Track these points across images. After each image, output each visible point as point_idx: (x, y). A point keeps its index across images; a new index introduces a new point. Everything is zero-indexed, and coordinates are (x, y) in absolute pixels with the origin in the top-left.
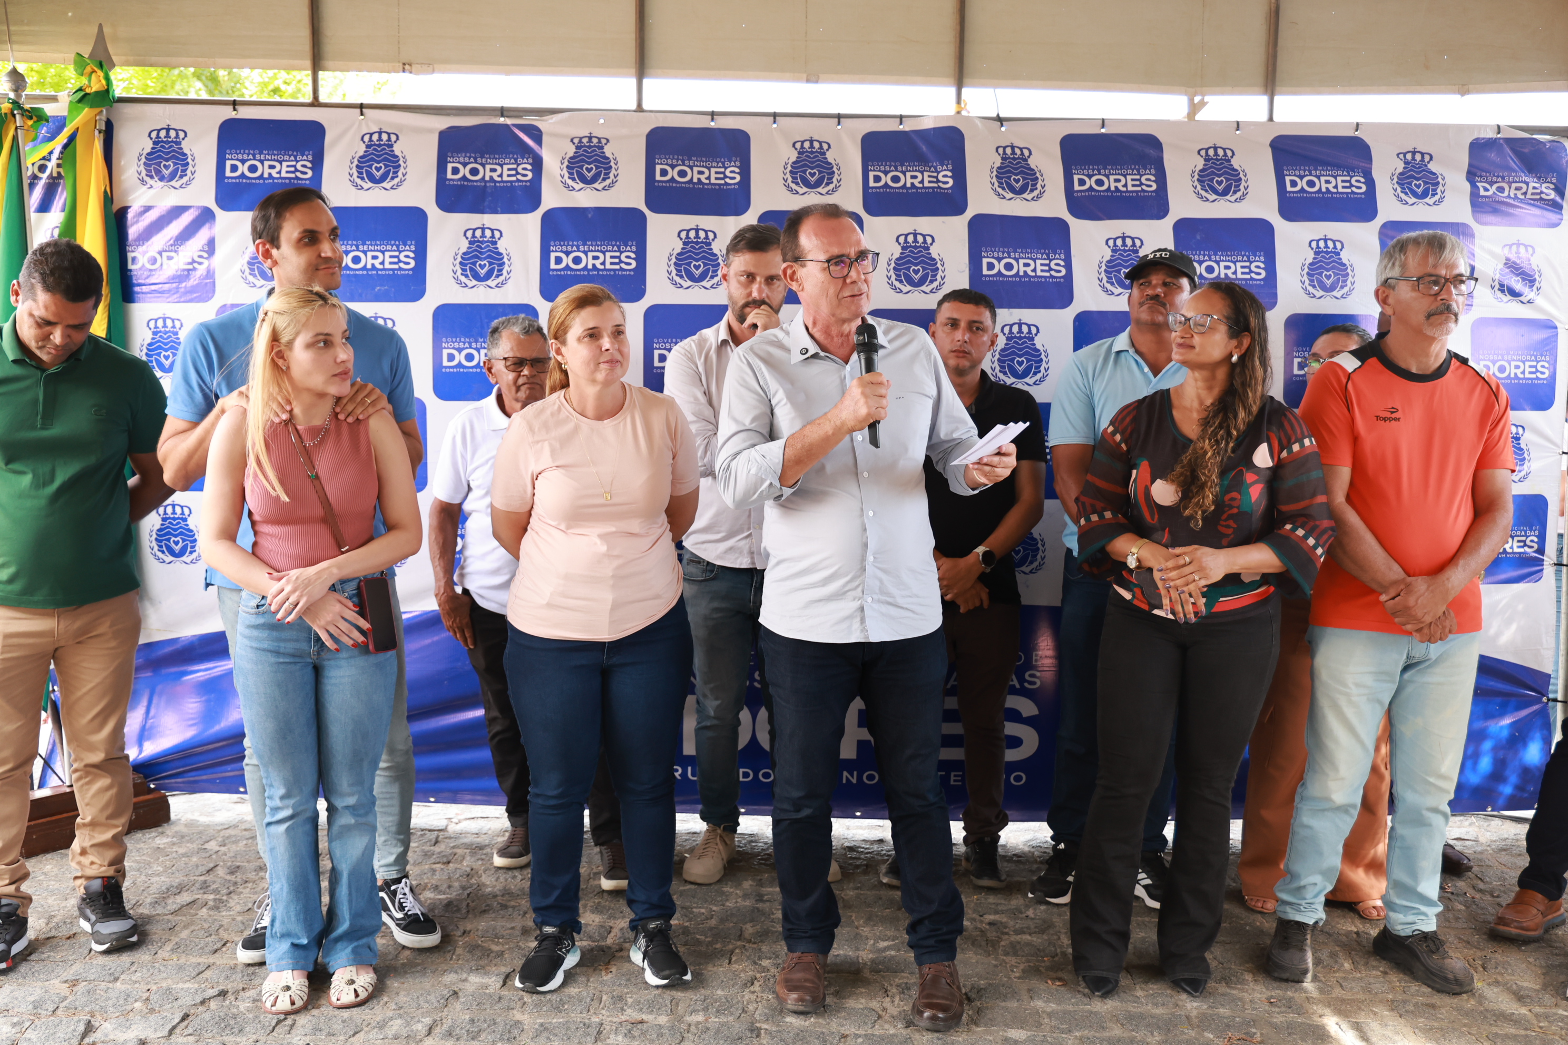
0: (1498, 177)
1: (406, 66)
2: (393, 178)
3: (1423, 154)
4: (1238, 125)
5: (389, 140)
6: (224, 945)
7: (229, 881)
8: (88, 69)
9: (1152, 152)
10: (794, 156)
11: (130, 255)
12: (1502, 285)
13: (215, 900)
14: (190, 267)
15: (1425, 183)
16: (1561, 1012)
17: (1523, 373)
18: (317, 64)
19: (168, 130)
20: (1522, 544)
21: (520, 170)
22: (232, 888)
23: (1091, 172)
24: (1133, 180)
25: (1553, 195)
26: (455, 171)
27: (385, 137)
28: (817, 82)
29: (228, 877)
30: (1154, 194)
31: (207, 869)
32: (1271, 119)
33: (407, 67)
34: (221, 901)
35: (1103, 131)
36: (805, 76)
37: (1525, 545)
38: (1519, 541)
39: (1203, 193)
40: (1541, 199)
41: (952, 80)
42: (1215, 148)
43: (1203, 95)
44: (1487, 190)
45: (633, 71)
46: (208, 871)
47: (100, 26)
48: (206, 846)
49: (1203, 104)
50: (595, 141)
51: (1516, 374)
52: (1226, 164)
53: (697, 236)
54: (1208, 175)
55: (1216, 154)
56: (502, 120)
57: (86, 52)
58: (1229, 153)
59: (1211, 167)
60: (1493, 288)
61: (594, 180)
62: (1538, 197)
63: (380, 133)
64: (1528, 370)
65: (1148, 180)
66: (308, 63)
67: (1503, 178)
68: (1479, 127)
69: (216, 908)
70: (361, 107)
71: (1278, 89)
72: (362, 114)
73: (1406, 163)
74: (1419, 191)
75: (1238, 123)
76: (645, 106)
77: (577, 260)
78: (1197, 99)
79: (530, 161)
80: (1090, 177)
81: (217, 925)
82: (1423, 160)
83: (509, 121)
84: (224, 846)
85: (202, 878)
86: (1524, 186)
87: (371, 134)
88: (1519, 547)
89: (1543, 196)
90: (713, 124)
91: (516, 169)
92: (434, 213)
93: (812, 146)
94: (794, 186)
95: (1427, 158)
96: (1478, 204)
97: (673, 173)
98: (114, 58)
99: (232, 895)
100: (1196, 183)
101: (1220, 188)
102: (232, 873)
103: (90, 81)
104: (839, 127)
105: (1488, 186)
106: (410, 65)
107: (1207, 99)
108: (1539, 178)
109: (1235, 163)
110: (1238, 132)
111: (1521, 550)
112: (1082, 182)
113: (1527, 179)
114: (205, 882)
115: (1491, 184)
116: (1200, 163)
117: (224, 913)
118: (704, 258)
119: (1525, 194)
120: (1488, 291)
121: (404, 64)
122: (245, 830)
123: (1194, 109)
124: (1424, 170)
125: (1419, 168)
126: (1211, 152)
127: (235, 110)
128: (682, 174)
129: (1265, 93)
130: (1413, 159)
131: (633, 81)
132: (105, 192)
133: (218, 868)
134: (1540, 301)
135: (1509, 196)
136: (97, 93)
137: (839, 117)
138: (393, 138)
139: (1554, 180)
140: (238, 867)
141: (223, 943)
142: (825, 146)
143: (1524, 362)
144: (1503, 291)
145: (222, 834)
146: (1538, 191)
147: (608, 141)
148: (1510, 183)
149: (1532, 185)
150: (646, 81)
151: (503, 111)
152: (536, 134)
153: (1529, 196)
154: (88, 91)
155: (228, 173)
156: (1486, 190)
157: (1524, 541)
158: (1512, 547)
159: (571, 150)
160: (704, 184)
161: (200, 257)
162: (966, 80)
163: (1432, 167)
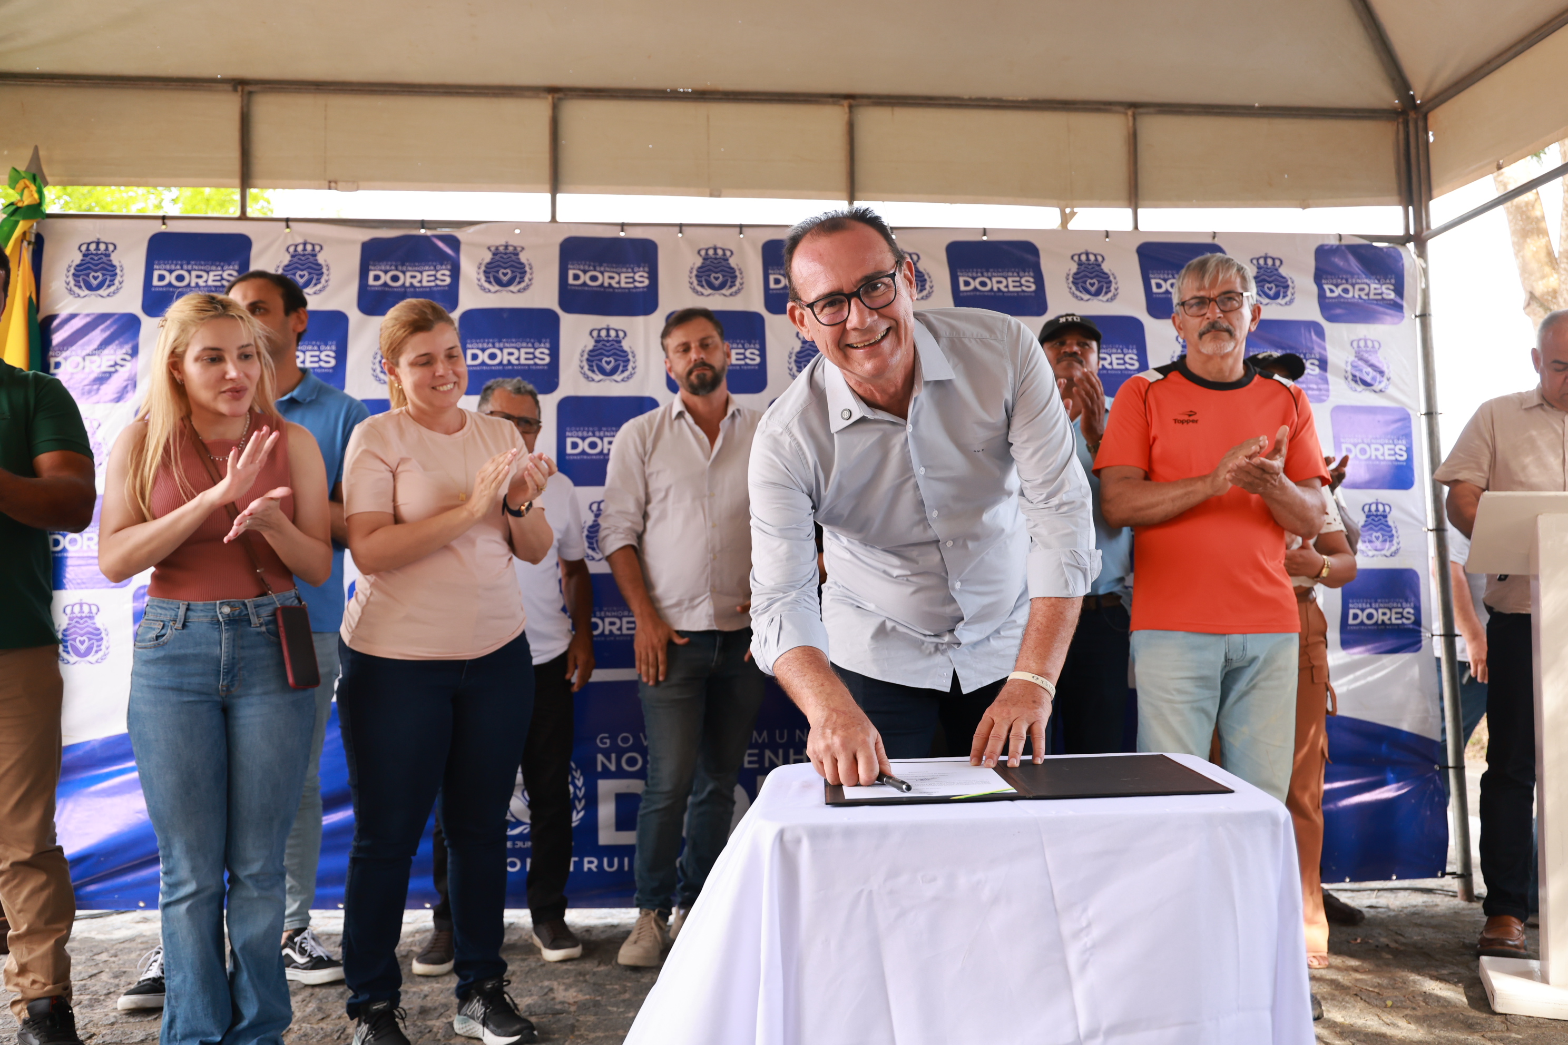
0: (1342, 279)
1: (331, 184)
2: (316, 285)
3: (1274, 259)
4: (1107, 234)
5: (313, 250)
6: (90, 1037)
7: (111, 984)
8: (21, 185)
9: (1030, 257)
10: (699, 262)
11: (53, 361)
12: (1354, 376)
13: (90, 999)
14: (112, 369)
15: (1277, 286)
16: (1514, 1035)
17: (1383, 455)
18: (246, 181)
19: (98, 243)
20: (1399, 616)
21: (439, 275)
22: (112, 990)
23: (975, 275)
24: (1013, 281)
25: (1392, 296)
26: (377, 278)
27: (309, 247)
28: (719, 196)
29: (112, 981)
30: (1033, 294)
31: (90, 974)
32: (1136, 227)
33: (333, 185)
34: (97, 1000)
35: (985, 238)
36: (708, 191)
37: (1403, 617)
38: (1397, 613)
39: (1078, 293)
40: (1383, 299)
41: (845, 194)
42: (1087, 254)
43: (1072, 207)
44: (1334, 292)
45: (548, 187)
46: (91, 977)
47: (36, 149)
48: (96, 957)
49: (1073, 214)
50: (511, 249)
51: (1376, 456)
52: (1097, 268)
53: (608, 335)
54: (1081, 278)
55: (1088, 259)
56: (423, 231)
57: (22, 168)
58: (1100, 259)
59: (1084, 271)
60: (1346, 378)
61: (509, 283)
62: (1379, 297)
63: (305, 244)
64: (1387, 452)
65: (1027, 281)
66: (237, 181)
67: (1347, 280)
68: (1323, 236)
69: (91, 1006)
70: (287, 220)
71: (1140, 202)
72: (288, 227)
73: (1259, 268)
74: (1272, 293)
75: (1107, 232)
76: (558, 219)
77: (493, 356)
78: (1068, 210)
79: (449, 267)
80: (974, 279)
81: (87, 1021)
82: (1274, 264)
83: (429, 233)
84: (116, 956)
85: (83, 982)
86: (1366, 287)
87: (296, 246)
88: (1396, 619)
89: (1385, 296)
90: (622, 234)
91: (435, 276)
92: (354, 315)
93: (716, 253)
94: (699, 288)
95: (1278, 263)
96: (1326, 306)
97: (585, 278)
98: (49, 179)
99: (111, 996)
100: (1071, 285)
101: (1093, 289)
102: (116, 977)
103: (22, 195)
104: (742, 236)
105: (1333, 288)
106: (336, 182)
107: (1076, 210)
108: (1379, 281)
109: (1106, 267)
110: (1107, 240)
111: (1399, 622)
112: (967, 284)
113: (1367, 281)
114: (85, 985)
115: (1337, 286)
116: (1074, 268)
117: (98, 1011)
118: (615, 354)
119: (1368, 294)
120: (1343, 381)
121: (330, 182)
122: (142, 943)
123: (1065, 219)
124: (1275, 275)
125: (1271, 272)
126: (1083, 258)
127: (164, 224)
128: (594, 278)
129: (1129, 207)
130: (1266, 263)
131: (548, 196)
132: (30, 298)
133: (103, 974)
134: (1391, 390)
135: (1354, 297)
136: (29, 207)
137: (741, 227)
138: (317, 248)
139: (1393, 281)
140: (125, 972)
141: (88, 1035)
142: (728, 253)
143: (1383, 445)
144: (1356, 382)
145: (115, 947)
146: (1379, 291)
147: (523, 249)
148: (1353, 285)
149: (1373, 286)
150: (559, 196)
151: (423, 224)
152: (454, 243)
153: (1372, 296)
154: (20, 205)
155: (156, 282)
156: (1332, 291)
157: (1401, 613)
158: (1390, 619)
159: (488, 257)
160: (614, 288)
161: (124, 360)
162: (857, 194)
163: (1283, 271)
